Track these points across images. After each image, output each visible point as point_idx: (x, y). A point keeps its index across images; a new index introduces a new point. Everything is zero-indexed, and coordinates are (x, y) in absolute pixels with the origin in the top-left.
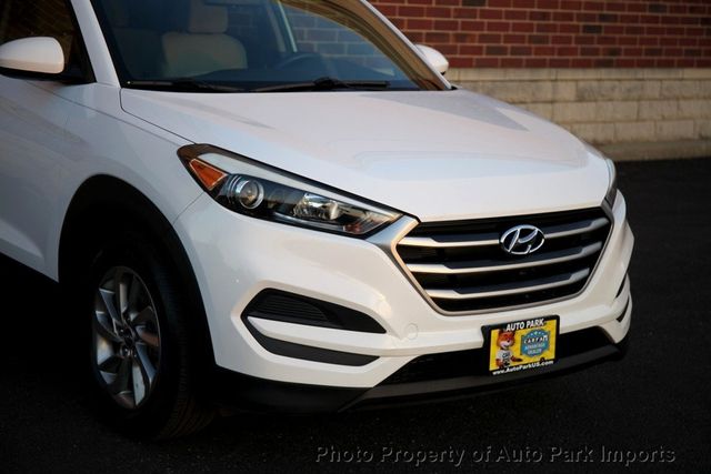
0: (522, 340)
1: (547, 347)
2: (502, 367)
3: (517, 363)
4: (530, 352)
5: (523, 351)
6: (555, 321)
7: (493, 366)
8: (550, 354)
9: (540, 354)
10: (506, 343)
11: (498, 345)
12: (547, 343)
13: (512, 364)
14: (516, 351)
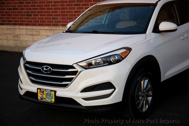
0: (46, 94)
1: (52, 98)
2: (41, 99)
3: (45, 100)
4: (48, 98)
5: (46, 97)
6: (54, 92)
7: (39, 98)
8: (53, 100)
9: (51, 99)
10: (41, 93)
11: (40, 93)
12: (52, 97)
13: (44, 99)
14: (44, 96)
